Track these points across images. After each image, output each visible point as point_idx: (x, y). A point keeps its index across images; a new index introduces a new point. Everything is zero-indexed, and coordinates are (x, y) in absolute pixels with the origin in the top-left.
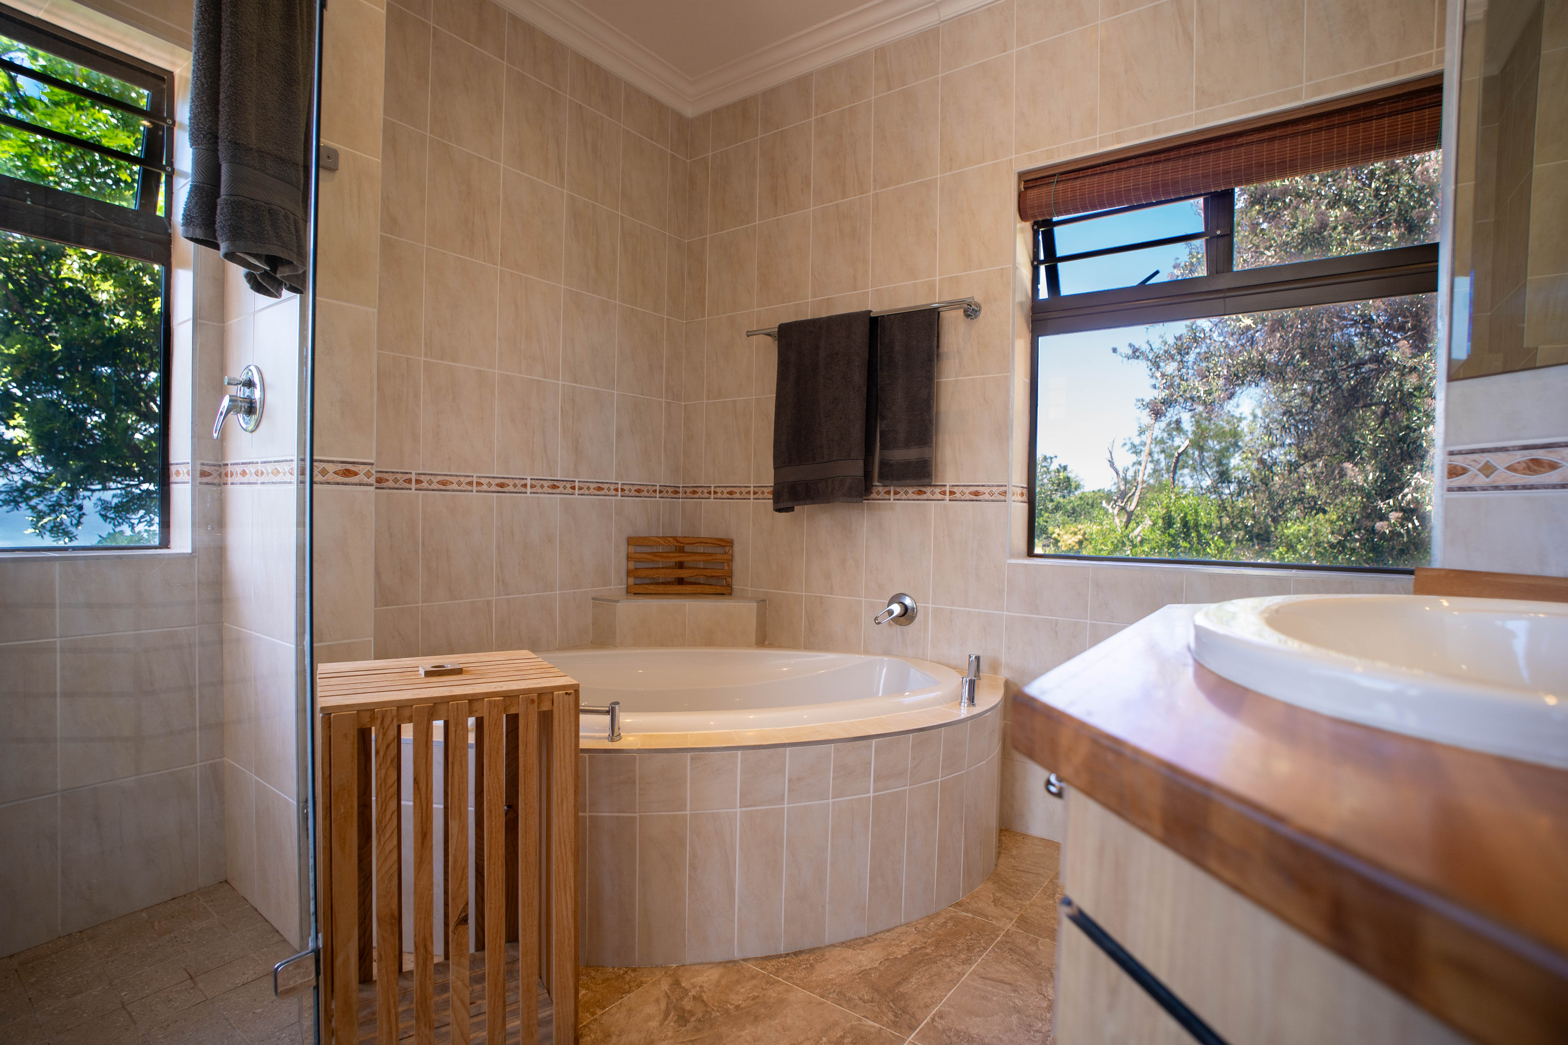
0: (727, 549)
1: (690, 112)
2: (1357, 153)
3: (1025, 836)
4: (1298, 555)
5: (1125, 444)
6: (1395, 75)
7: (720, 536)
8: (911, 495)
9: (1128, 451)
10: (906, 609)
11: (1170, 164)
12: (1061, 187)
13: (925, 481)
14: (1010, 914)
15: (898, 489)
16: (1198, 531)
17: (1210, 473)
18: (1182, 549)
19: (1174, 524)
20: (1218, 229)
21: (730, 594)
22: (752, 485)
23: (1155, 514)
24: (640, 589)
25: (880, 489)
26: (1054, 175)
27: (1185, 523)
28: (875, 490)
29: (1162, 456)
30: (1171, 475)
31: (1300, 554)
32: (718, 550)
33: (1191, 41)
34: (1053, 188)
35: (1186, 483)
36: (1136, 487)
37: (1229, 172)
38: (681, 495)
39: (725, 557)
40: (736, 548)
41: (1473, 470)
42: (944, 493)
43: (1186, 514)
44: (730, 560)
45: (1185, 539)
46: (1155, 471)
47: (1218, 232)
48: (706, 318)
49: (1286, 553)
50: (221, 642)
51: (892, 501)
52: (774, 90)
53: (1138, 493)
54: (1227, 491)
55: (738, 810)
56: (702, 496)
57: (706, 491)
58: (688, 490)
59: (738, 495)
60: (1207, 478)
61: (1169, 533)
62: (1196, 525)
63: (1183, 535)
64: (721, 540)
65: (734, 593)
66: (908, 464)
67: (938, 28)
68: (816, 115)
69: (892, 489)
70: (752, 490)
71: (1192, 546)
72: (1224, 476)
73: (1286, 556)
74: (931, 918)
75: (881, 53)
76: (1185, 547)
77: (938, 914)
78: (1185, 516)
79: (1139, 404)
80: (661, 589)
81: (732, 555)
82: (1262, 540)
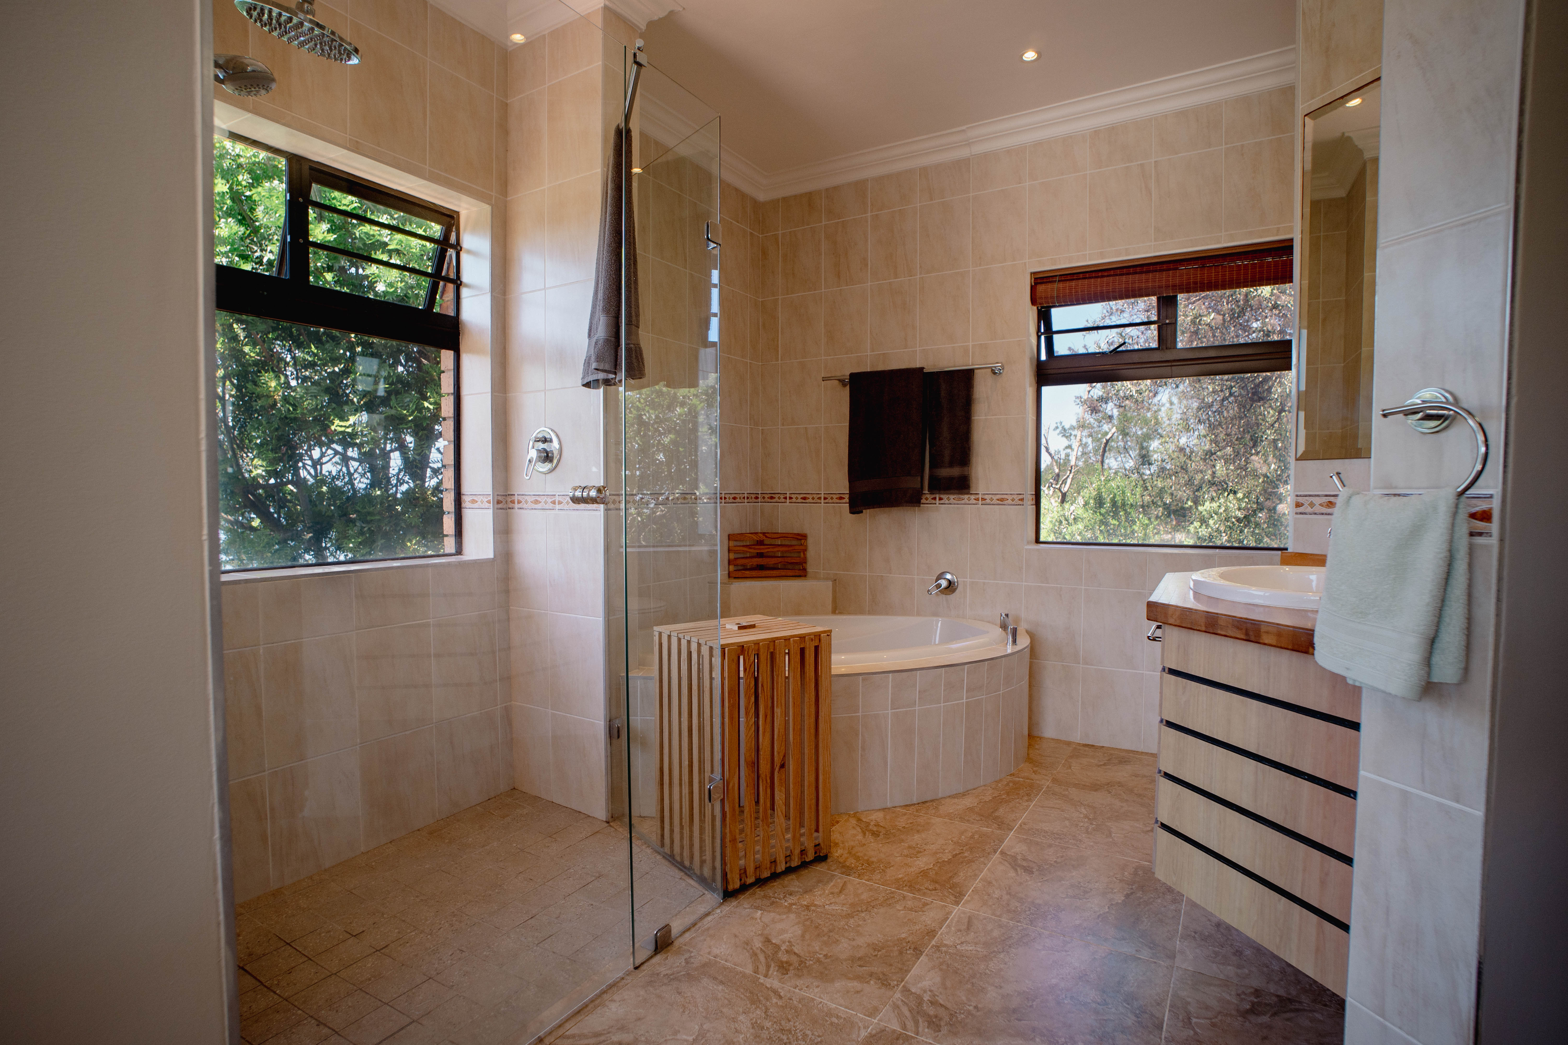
0: (803, 541)
1: (762, 197)
2: (1256, 281)
3: (1041, 738)
4: (1210, 530)
5: (1057, 428)
6: (1277, 235)
7: (796, 532)
8: (952, 501)
9: (1058, 434)
10: (950, 582)
11: (1137, 276)
12: (1061, 285)
13: (966, 491)
14: (1046, 777)
15: (942, 496)
16: (1125, 510)
17: (1132, 456)
18: (1112, 527)
19: (1104, 504)
20: (1167, 319)
21: (805, 576)
22: (823, 493)
23: (1087, 495)
24: (740, 574)
25: (928, 496)
26: (1056, 276)
27: (1114, 503)
28: (924, 497)
29: (1090, 440)
30: (1099, 458)
31: (1212, 528)
32: (794, 542)
33: (1151, 194)
34: (1056, 285)
35: (1111, 465)
36: (1071, 471)
37: (1176, 286)
38: (759, 500)
39: (802, 547)
40: (810, 541)
41: (1306, 505)
42: (977, 499)
43: (1115, 495)
44: (805, 551)
45: (1113, 517)
46: (1084, 453)
47: (1167, 321)
48: (780, 362)
49: (1200, 527)
50: (508, 619)
51: (937, 505)
52: (836, 188)
53: (1071, 476)
54: (1148, 472)
55: (890, 711)
56: (778, 501)
57: (782, 496)
58: (766, 496)
59: (810, 500)
60: (1131, 461)
61: (1100, 512)
62: (1124, 505)
63: (1112, 514)
64: (798, 534)
65: (809, 575)
66: (951, 479)
67: (969, 159)
68: (872, 211)
69: (937, 496)
70: (822, 496)
71: (1120, 523)
72: (1145, 459)
73: (1200, 530)
74: (997, 782)
75: (924, 171)
76: (1114, 525)
77: (1001, 780)
78: (1114, 497)
79: (1078, 401)
80: (754, 573)
81: (806, 546)
82: (1179, 515)
